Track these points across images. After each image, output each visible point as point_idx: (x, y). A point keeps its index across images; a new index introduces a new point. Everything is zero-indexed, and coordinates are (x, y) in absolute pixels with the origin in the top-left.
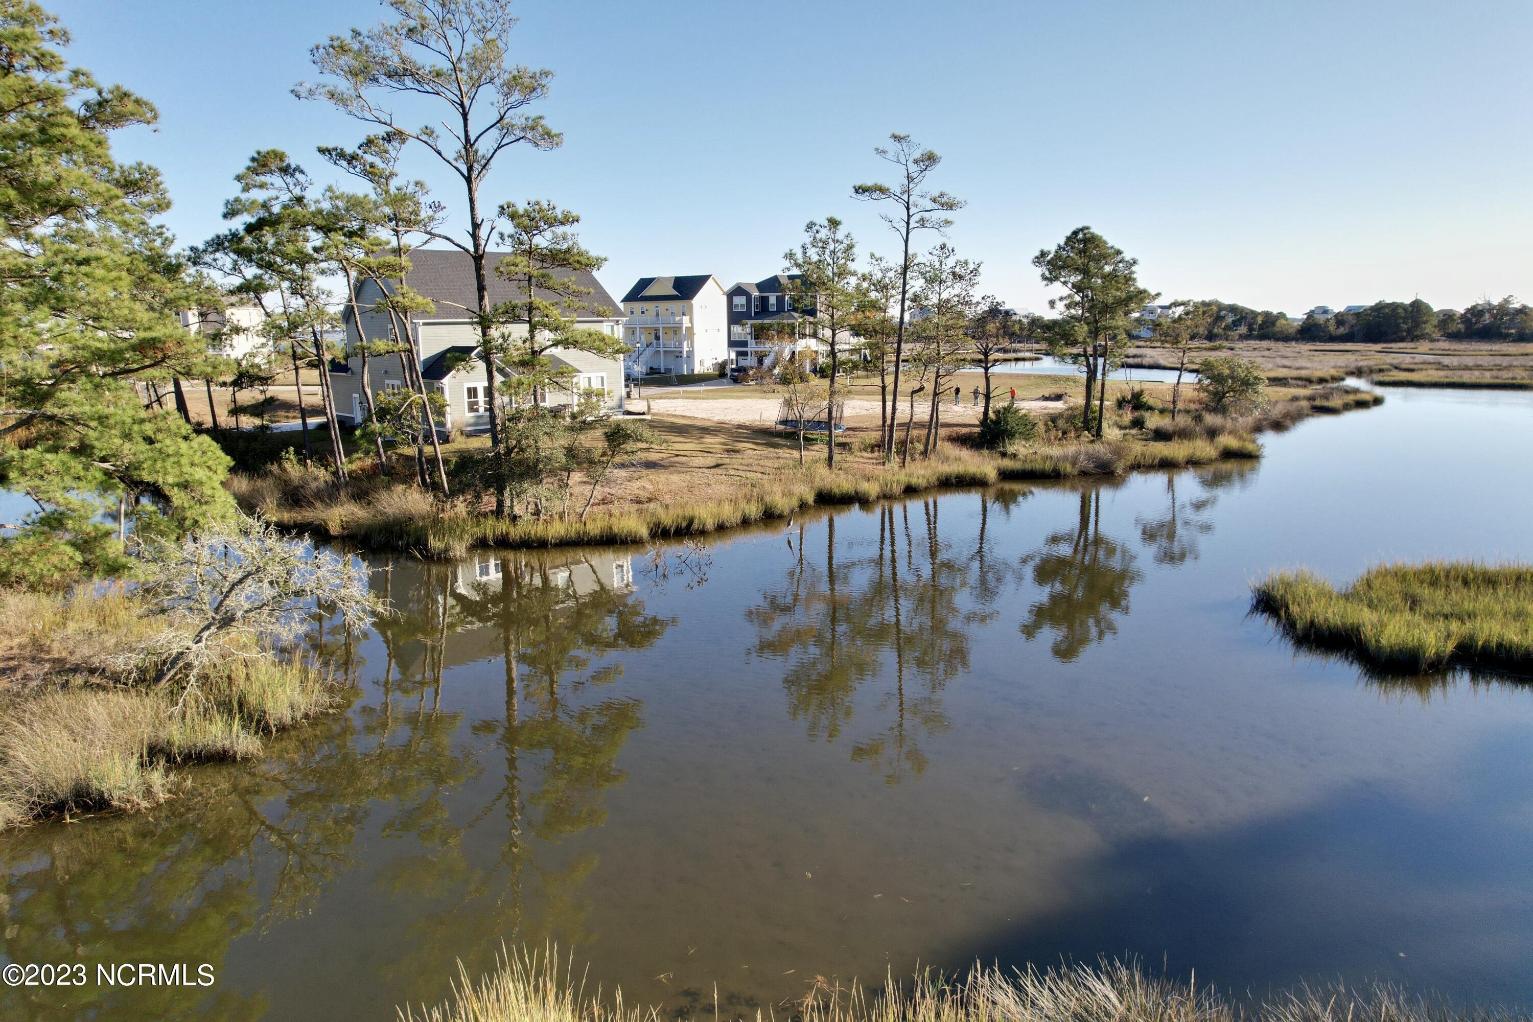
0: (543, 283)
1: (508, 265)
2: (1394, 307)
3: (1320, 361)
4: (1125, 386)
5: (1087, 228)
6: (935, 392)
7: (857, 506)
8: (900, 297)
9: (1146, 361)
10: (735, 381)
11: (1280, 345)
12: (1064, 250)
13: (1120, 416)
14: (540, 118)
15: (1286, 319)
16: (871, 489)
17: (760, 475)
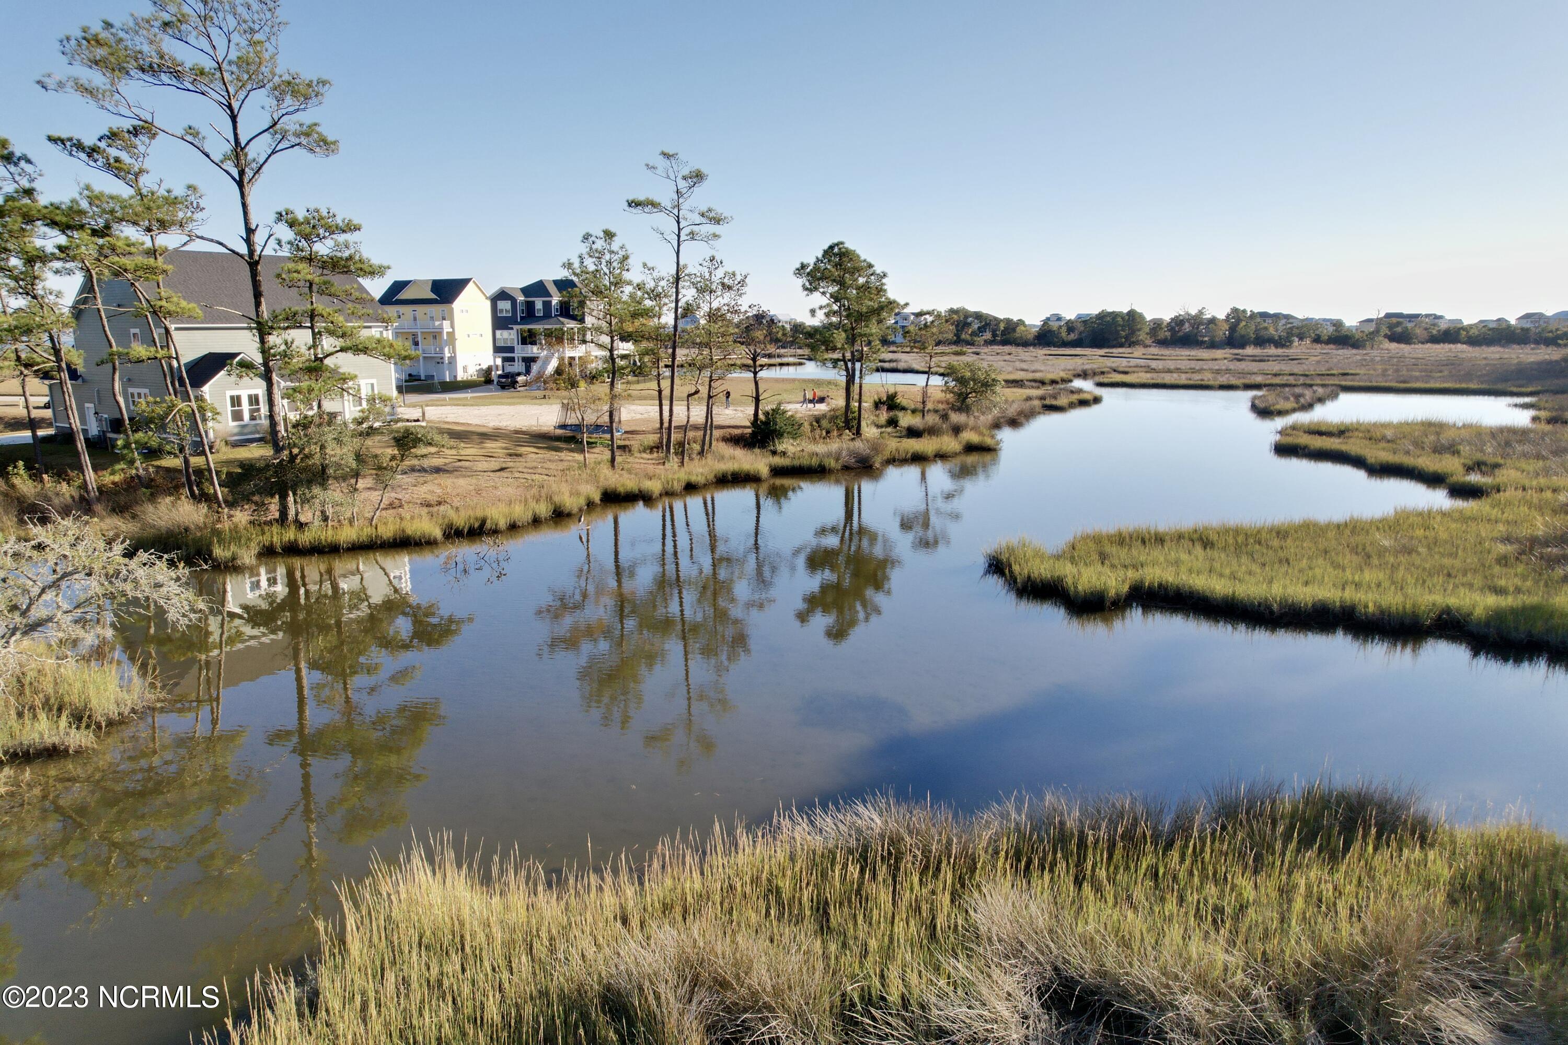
0: (325, 290)
1: (289, 272)
2: (1114, 315)
3: (1053, 365)
4: (881, 389)
5: (842, 243)
6: (709, 395)
7: (641, 503)
8: (673, 305)
9: (901, 365)
10: (503, 387)
11: (1020, 350)
12: (822, 262)
13: (877, 416)
14: (315, 125)
15: (1025, 326)
16: (654, 486)
17: (546, 477)
